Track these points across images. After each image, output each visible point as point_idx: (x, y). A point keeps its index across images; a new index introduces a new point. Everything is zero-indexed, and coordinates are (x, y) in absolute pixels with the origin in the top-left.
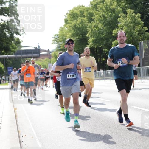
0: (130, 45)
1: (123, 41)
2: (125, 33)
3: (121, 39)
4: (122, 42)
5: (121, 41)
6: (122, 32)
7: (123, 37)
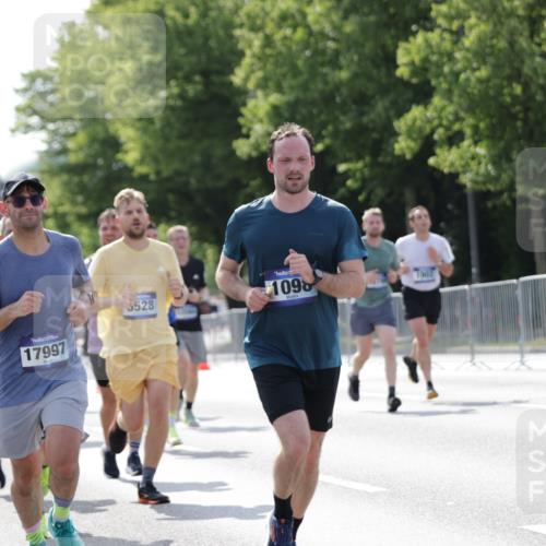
0: (332, 202)
1: (300, 182)
2: (309, 140)
3: (292, 173)
4: (295, 185)
5: (290, 183)
6: (294, 134)
7: (301, 159)
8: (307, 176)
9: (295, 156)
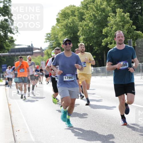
6: (120, 32)
8: (123, 41)
9: (121, 36)
